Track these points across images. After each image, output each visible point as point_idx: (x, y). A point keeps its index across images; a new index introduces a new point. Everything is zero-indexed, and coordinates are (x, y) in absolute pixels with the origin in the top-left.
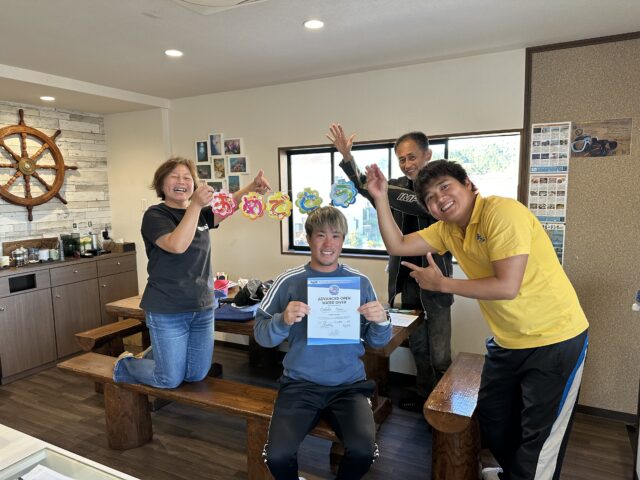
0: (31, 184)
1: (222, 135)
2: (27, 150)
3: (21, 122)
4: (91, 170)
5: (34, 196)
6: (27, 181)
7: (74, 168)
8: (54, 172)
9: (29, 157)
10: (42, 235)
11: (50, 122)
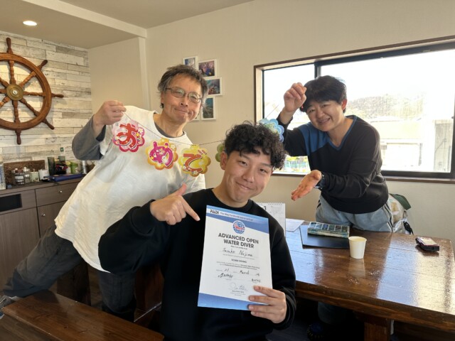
0: (19, 109)
1: (197, 58)
2: (15, 77)
4: (77, 99)
5: (22, 121)
6: (15, 107)
7: (61, 96)
8: (42, 99)
9: (17, 83)
10: (31, 158)
11: (38, 52)
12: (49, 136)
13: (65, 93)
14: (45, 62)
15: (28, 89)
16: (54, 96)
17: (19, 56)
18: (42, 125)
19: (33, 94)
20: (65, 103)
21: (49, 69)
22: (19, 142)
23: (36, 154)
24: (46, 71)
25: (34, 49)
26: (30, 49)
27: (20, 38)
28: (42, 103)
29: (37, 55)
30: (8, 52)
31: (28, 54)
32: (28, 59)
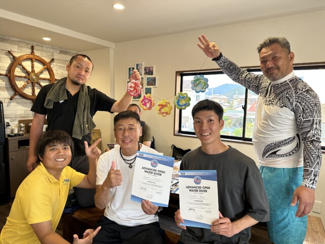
0: (36, 88)
1: (143, 64)
2: (35, 68)
3: (32, 53)
5: (36, 94)
6: (33, 86)
8: (49, 81)
9: (36, 72)
11: (49, 54)
14: (53, 60)
15: (42, 76)
16: (56, 80)
17: (38, 56)
19: (44, 79)
21: (54, 64)
25: (47, 52)
26: (45, 52)
27: (39, 46)
29: (48, 55)
31: (43, 55)
32: (43, 58)
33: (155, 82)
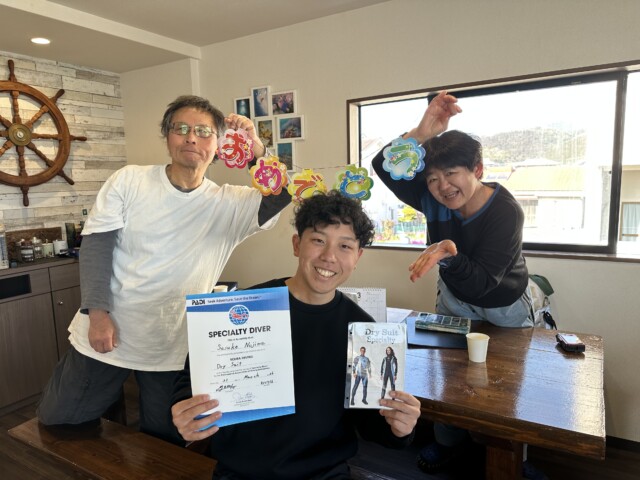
0: (26, 158)
1: (269, 88)
2: (20, 113)
3: (11, 77)
4: (104, 142)
5: (30, 173)
6: (20, 155)
7: (83, 139)
8: (56, 142)
9: (23, 122)
10: (42, 224)
11: (52, 79)
12: (67, 194)
13: (89, 134)
14: (61, 93)
15: (38, 130)
16: (74, 138)
17: (25, 85)
18: (57, 179)
19: (45, 137)
20: (89, 149)
21: (66, 102)
22: (26, 203)
23: (49, 218)
24: (63, 105)
25: (46, 74)
26: (41, 75)
27: (26, 60)
28: (57, 149)
29: (50, 83)
30: (10, 79)
31: (37, 82)
32: (38, 88)
33: (300, 128)
